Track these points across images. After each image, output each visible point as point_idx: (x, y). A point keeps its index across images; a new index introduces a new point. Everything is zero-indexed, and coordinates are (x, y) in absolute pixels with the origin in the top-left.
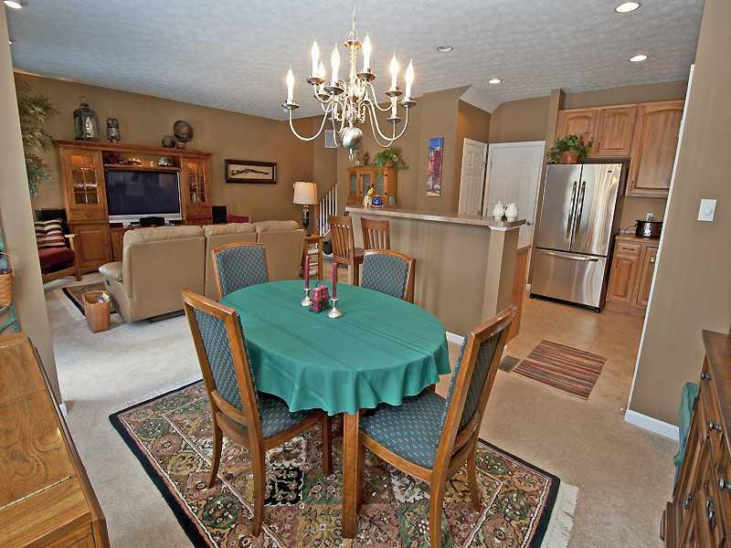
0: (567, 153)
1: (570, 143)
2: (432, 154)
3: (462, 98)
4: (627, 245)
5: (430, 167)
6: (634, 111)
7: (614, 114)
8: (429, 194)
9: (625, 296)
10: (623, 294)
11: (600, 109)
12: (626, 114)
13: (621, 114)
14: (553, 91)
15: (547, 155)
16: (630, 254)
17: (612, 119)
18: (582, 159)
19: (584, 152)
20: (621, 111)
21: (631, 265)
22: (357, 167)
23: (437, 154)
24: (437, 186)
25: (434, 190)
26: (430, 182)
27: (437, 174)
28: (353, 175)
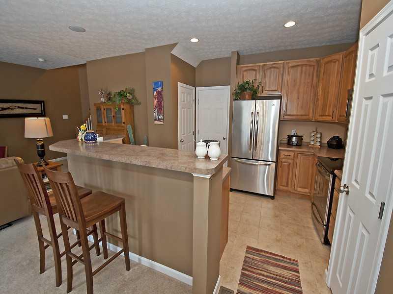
0: (245, 92)
1: (247, 86)
2: (155, 93)
3: (172, 52)
4: (286, 153)
5: (155, 102)
6: (282, 65)
7: (271, 68)
8: (156, 122)
9: (287, 186)
10: (286, 185)
11: (261, 64)
12: (277, 68)
13: (275, 68)
14: (233, 52)
15: (232, 94)
16: (289, 159)
17: (269, 71)
18: (254, 97)
19: (255, 92)
20: (274, 65)
21: (289, 165)
22: (102, 103)
23: (159, 93)
24: (161, 117)
25: (159, 120)
26: (156, 114)
27: (160, 107)
28: (98, 109)
